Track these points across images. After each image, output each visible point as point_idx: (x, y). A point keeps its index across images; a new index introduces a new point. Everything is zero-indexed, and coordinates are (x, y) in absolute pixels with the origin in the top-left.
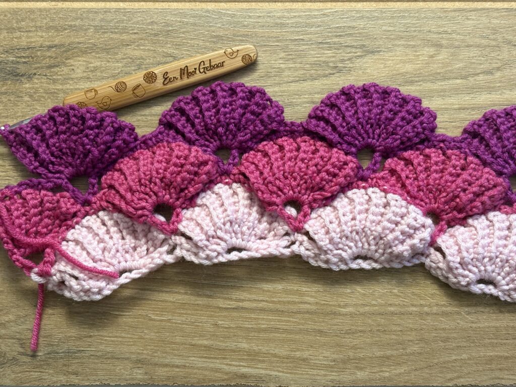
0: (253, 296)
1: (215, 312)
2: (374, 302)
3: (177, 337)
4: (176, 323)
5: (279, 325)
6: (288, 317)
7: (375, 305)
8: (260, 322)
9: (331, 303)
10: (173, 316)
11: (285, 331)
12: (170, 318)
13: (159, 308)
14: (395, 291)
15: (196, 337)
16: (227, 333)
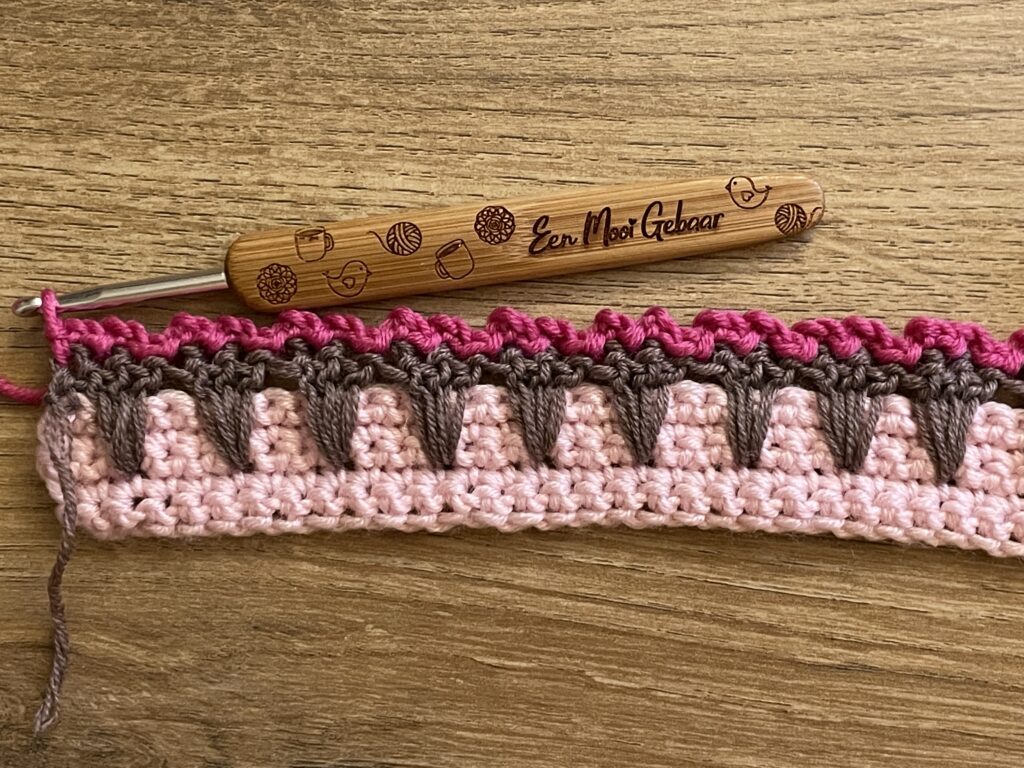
0: (898, 635)
1: (784, 676)
3: (667, 743)
4: (665, 700)
5: (973, 723)
6: (1002, 703)
8: (917, 711)
10: (658, 679)
11: (993, 743)
12: (649, 682)
13: (617, 653)
15: (725, 744)
16: (816, 740)
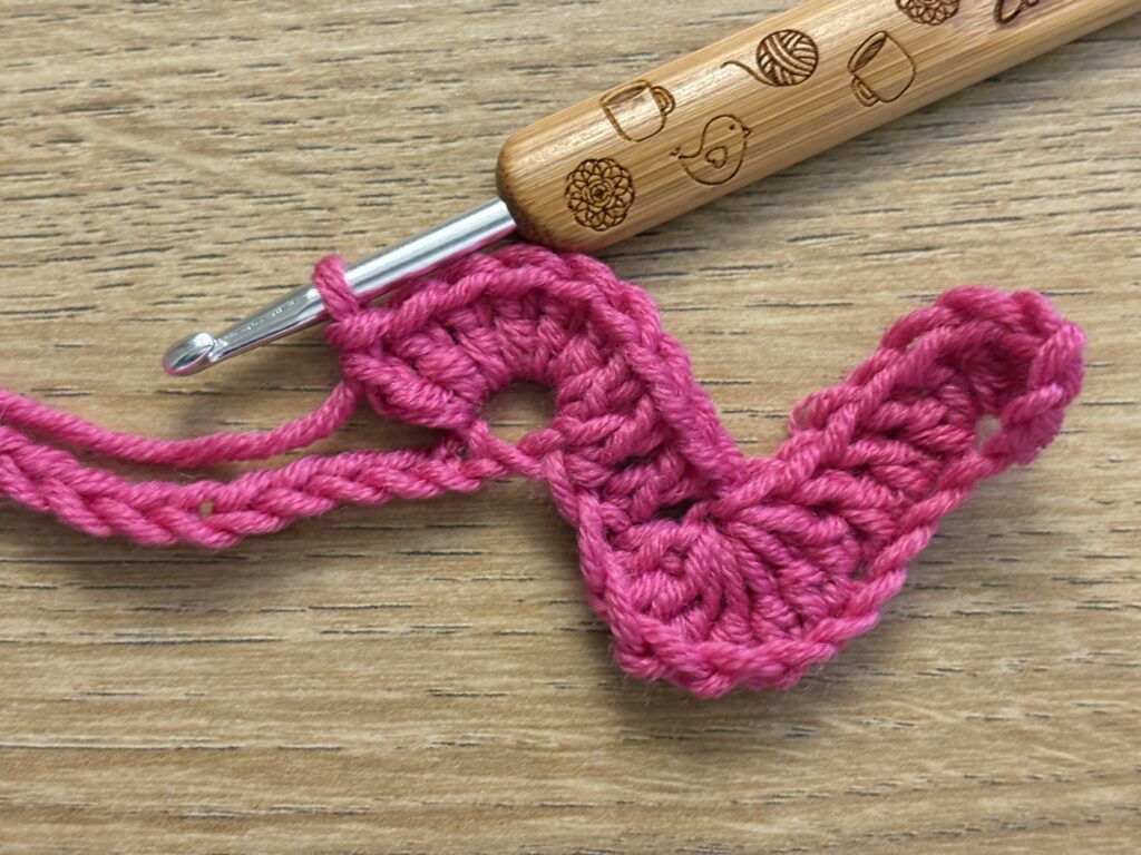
2: (910, 779)
7: (915, 793)
9: (693, 799)
14: (1012, 713)
